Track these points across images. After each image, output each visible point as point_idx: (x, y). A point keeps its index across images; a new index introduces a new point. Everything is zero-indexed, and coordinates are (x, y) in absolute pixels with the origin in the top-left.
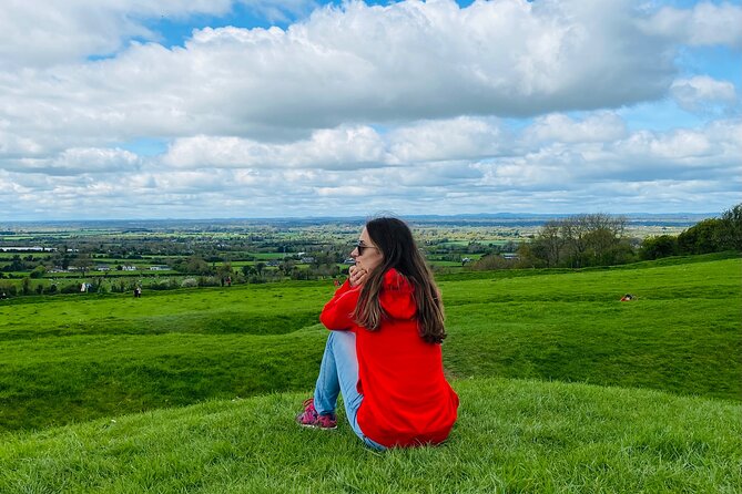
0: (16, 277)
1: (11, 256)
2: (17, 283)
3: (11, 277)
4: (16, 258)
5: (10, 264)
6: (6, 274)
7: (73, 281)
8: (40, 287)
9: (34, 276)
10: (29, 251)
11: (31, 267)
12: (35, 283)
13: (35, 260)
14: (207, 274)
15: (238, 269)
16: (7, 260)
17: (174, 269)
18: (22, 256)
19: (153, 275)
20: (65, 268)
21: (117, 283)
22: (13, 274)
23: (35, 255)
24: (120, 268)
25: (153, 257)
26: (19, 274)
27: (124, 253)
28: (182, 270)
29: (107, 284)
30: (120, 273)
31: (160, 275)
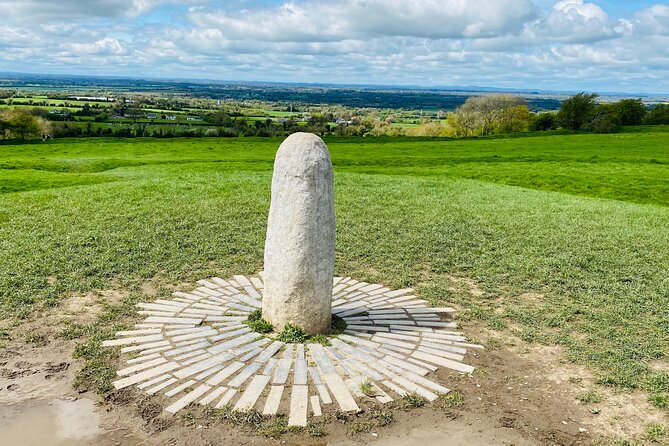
0: (84, 121)
1: (83, 104)
2: (82, 126)
3: (81, 120)
4: (87, 105)
5: (81, 109)
6: (77, 118)
7: (125, 127)
8: (100, 129)
9: (98, 120)
10: (96, 100)
11: (97, 113)
12: (96, 126)
13: (101, 108)
14: (228, 126)
15: (252, 123)
16: (79, 107)
17: (205, 120)
18: (91, 104)
19: (187, 124)
20: (122, 115)
21: (157, 128)
22: (83, 118)
23: (101, 104)
24: (164, 118)
25: (191, 110)
26: (87, 118)
27: (168, 105)
28: (210, 121)
29: (150, 129)
30: (163, 121)
31: (193, 125)
